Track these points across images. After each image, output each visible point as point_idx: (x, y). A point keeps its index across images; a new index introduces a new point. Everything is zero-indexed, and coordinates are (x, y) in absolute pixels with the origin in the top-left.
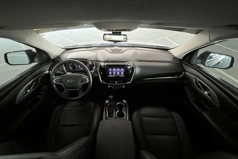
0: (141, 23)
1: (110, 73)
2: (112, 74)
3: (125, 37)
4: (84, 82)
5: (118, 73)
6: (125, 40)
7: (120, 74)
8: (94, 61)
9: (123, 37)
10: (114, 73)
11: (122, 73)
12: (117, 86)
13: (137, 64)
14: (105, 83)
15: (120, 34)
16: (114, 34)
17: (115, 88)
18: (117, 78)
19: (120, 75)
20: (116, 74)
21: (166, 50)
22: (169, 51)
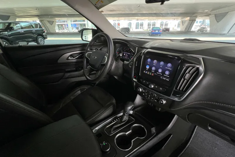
1: (148, 67)
2: (150, 70)
4: (103, 62)
5: (160, 71)
7: (163, 73)
10: (153, 68)
11: (167, 73)
18: (156, 80)
19: (163, 75)
20: (156, 71)
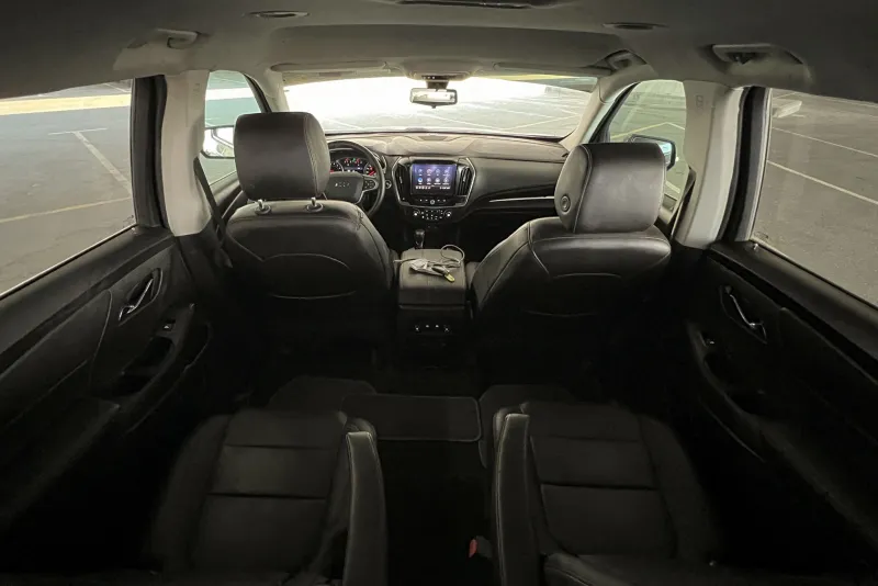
0: (477, 63)
1: (420, 181)
2: (425, 183)
3: (453, 94)
4: (368, 188)
5: (437, 180)
6: (453, 100)
7: (442, 182)
8: (384, 155)
9: (450, 94)
10: (429, 180)
11: (446, 180)
12: (435, 214)
13: (480, 163)
14: (407, 204)
15: (443, 86)
16: (431, 86)
17: (430, 217)
18: (436, 193)
19: (442, 185)
20: (433, 182)
21: (556, 140)
22: (561, 142)
